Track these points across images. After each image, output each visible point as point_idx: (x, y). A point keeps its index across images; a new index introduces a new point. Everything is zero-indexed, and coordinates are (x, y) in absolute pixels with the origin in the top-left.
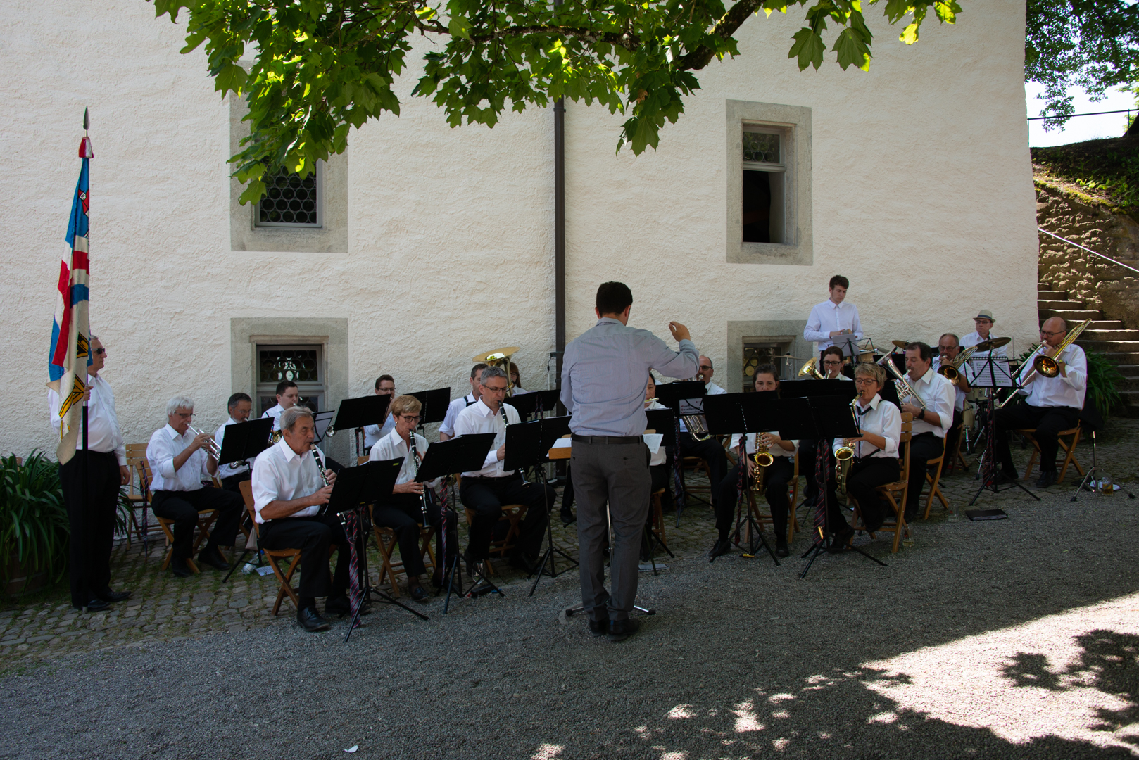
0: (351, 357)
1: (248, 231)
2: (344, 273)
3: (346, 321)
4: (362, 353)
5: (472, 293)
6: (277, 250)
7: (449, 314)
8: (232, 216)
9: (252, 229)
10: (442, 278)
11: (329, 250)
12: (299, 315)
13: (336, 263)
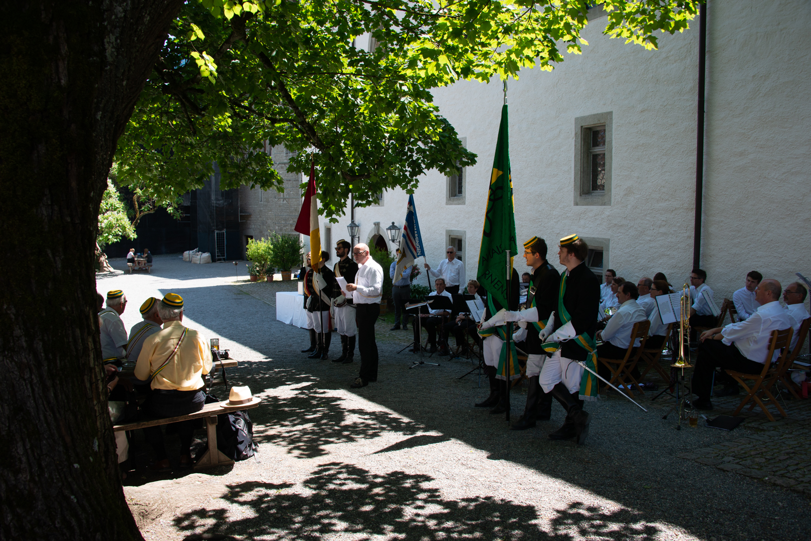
0: (610, 258)
1: (579, 197)
2: (609, 216)
3: (609, 240)
4: (614, 257)
5: (660, 227)
6: (588, 205)
7: (649, 238)
8: (574, 190)
9: (580, 195)
10: (647, 218)
11: (604, 204)
12: (593, 236)
13: (607, 210)
